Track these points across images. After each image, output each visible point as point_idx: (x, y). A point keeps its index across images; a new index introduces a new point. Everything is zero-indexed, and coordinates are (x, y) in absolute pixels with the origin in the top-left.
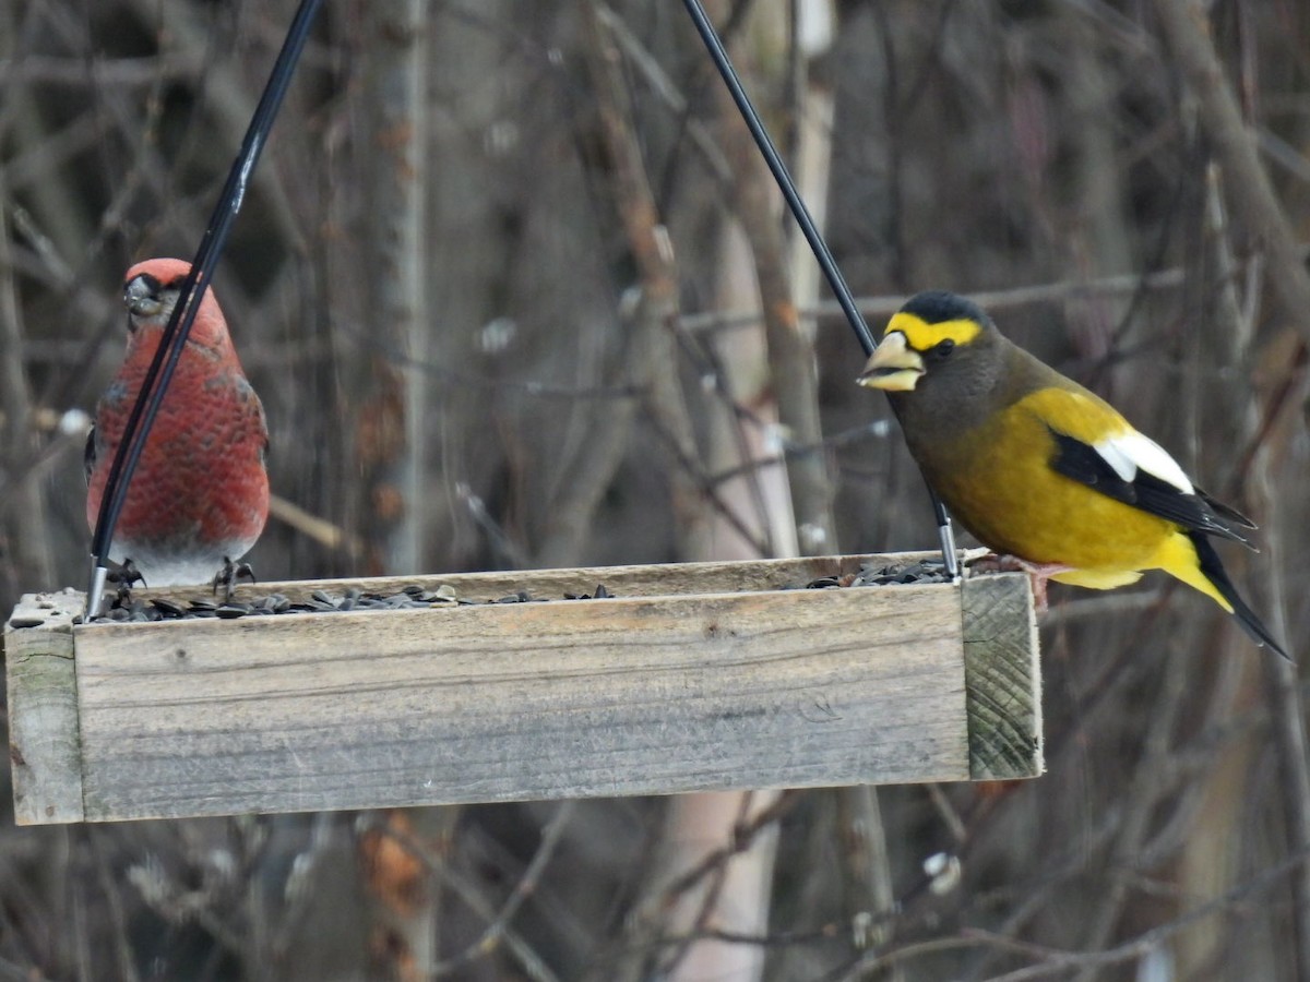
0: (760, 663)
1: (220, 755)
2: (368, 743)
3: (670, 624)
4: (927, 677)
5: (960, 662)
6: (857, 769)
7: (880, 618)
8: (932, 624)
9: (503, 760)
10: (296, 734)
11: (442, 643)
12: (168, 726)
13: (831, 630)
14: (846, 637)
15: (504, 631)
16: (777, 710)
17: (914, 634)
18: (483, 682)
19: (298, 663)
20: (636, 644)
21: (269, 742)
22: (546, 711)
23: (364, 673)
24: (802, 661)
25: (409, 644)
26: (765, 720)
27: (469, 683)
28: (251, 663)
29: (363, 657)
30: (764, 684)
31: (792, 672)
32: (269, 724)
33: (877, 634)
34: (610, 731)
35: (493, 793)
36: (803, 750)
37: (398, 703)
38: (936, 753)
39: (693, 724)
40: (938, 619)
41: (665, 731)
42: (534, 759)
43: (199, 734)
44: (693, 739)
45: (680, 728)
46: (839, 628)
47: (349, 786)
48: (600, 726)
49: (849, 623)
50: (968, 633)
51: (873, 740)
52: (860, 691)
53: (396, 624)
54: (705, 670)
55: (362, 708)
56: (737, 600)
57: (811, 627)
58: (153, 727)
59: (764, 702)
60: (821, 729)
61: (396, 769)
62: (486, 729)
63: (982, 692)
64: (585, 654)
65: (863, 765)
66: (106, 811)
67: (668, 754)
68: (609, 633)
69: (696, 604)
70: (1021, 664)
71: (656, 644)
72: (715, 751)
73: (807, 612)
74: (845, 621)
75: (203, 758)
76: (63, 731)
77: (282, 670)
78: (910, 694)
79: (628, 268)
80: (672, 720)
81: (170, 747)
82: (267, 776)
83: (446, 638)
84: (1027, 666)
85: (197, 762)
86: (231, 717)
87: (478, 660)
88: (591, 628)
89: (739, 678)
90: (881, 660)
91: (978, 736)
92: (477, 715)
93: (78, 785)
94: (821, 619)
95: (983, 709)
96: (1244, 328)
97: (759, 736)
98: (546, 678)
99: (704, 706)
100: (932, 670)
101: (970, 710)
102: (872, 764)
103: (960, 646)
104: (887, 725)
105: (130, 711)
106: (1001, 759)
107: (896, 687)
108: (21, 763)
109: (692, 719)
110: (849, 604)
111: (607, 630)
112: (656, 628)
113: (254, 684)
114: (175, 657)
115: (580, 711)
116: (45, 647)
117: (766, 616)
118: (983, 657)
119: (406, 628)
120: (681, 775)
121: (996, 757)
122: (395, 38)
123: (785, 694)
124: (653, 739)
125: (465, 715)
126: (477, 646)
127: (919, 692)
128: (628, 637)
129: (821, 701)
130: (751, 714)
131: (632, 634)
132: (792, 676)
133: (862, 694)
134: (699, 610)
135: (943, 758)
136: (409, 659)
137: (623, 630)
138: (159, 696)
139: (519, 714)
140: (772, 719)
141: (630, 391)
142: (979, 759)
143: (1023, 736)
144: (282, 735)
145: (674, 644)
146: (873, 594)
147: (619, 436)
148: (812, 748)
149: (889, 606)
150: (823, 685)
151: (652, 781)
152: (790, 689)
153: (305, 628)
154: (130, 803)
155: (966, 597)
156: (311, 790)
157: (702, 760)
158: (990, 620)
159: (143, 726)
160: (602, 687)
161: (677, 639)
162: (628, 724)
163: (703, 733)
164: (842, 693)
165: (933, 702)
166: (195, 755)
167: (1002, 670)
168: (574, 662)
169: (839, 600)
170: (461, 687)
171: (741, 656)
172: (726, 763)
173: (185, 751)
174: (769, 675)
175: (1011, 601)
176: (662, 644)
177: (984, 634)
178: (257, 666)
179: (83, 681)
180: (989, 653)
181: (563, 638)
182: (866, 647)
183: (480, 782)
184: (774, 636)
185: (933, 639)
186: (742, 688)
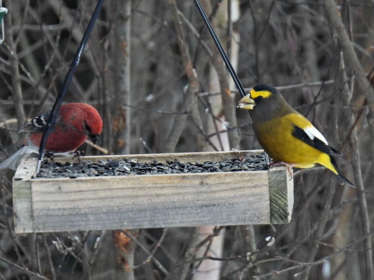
0: (214, 192)
1: (70, 215)
2: (109, 212)
3: (190, 181)
4: (259, 196)
5: (268, 192)
6: (240, 220)
7: (247, 180)
8: (261, 182)
9: (145, 217)
10: (90, 210)
11: (129, 186)
12: (56, 207)
13: (234, 183)
14: (238, 185)
15: (146, 183)
16: (219, 204)
17: (256, 185)
18: (140, 196)
19: (91, 190)
20: (181, 187)
21: (83, 212)
22: (157, 204)
23: (108, 194)
24: (226, 191)
25: (121, 186)
26: (216, 207)
27: (137, 196)
28: (78, 191)
29: (108, 189)
30: (216, 197)
31: (223, 194)
32: (83, 207)
33: (246, 185)
34: (174, 210)
35: (143, 226)
36: (226, 215)
37: (118, 202)
38: (261, 216)
39: (196, 208)
40: (262, 181)
41: (189, 210)
42: (154, 217)
43: (64, 209)
44: (196, 212)
45: (193, 209)
46: (236, 183)
47: (104, 224)
48: (172, 208)
49: (239, 182)
50: (270, 185)
51: (245, 213)
52: (241, 200)
53: (117, 180)
54: (200, 194)
55: (108, 203)
56: (209, 175)
57: (228, 182)
58: (52, 207)
59: (216, 202)
60: (231, 210)
61: (117, 219)
62: (141, 209)
63: (274, 200)
64: (168, 189)
65: (242, 219)
66: (39, 229)
67: (190, 216)
68: (174, 184)
69: (198, 176)
70: (284, 193)
71: (187, 187)
72: (202, 215)
73: (227, 178)
74: (238, 181)
75: (65, 216)
76: (27, 208)
77: (87, 192)
78: (255, 201)
79: (186, 79)
80: (191, 207)
81: (56, 213)
82: (82, 221)
83: (131, 184)
84: (286, 193)
85: (63, 217)
86: (73, 205)
87: (139, 190)
88: (169, 182)
89: (209, 196)
90: (247, 192)
91: (273, 212)
92: (139, 205)
93: (32, 223)
94: (231, 180)
95: (274, 205)
96: (350, 95)
97: (214, 211)
98: (157, 195)
99: (200, 203)
100: (261, 194)
101: (271, 205)
102: (244, 219)
103: (268, 188)
104: (248, 209)
105: (46, 203)
106: (279, 218)
107: (251, 199)
108: (16, 216)
109: (196, 207)
110: (239, 177)
111: (173, 183)
112: (187, 182)
113: (79, 196)
114: (58, 189)
115: (166, 204)
116: (23, 186)
117: (216, 180)
118: (274, 191)
119: (120, 182)
120: (193, 222)
121: (278, 218)
122: (123, 19)
123: (221, 200)
124: (186, 212)
125: (136, 205)
126: (139, 187)
127: (257, 200)
128: (179, 185)
129: (231, 202)
130: (212, 205)
131: (181, 184)
132: (223, 196)
133: (242, 201)
134: (199, 178)
135: (263, 218)
136: (120, 190)
137: (178, 183)
138: (53, 199)
139: (150, 205)
140: (218, 207)
141: (186, 113)
142: (273, 218)
143: (285, 212)
144: (86, 210)
145: (191, 187)
146: (245, 174)
147: (183, 124)
148: (228, 215)
149: (249, 177)
150: (231, 198)
151: (185, 223)
152: (222, 199)
153: (93, 181)
154: (45, 227)
155: (270, 175)
156: (94, 224)
157: (199, 217)
158: (276, 181)
159: (49, 207)
160: (172, 198)
161: (193, 185)
162: (179, 208)
163: (199, 211)
164: (236, 200)
165: (261, 203)
166: (63, 215)
167: (279, 195)
168: (165, 191)
169: (236, 175)
170: (134, 198)
171: (209, 190)
172: (205, 219)
173: (60, 213)
174: (217, 195)
175: (282, 176)
176: (189, 187)
177: (275, 185)
178: (80, 191)
179: (33, 195)
180: (276, 190)
181: (162, 185)
182: (243, 188)
183: (139, 223)
184: (218, 185)
185: (261, 186)
186: (210, 199)
